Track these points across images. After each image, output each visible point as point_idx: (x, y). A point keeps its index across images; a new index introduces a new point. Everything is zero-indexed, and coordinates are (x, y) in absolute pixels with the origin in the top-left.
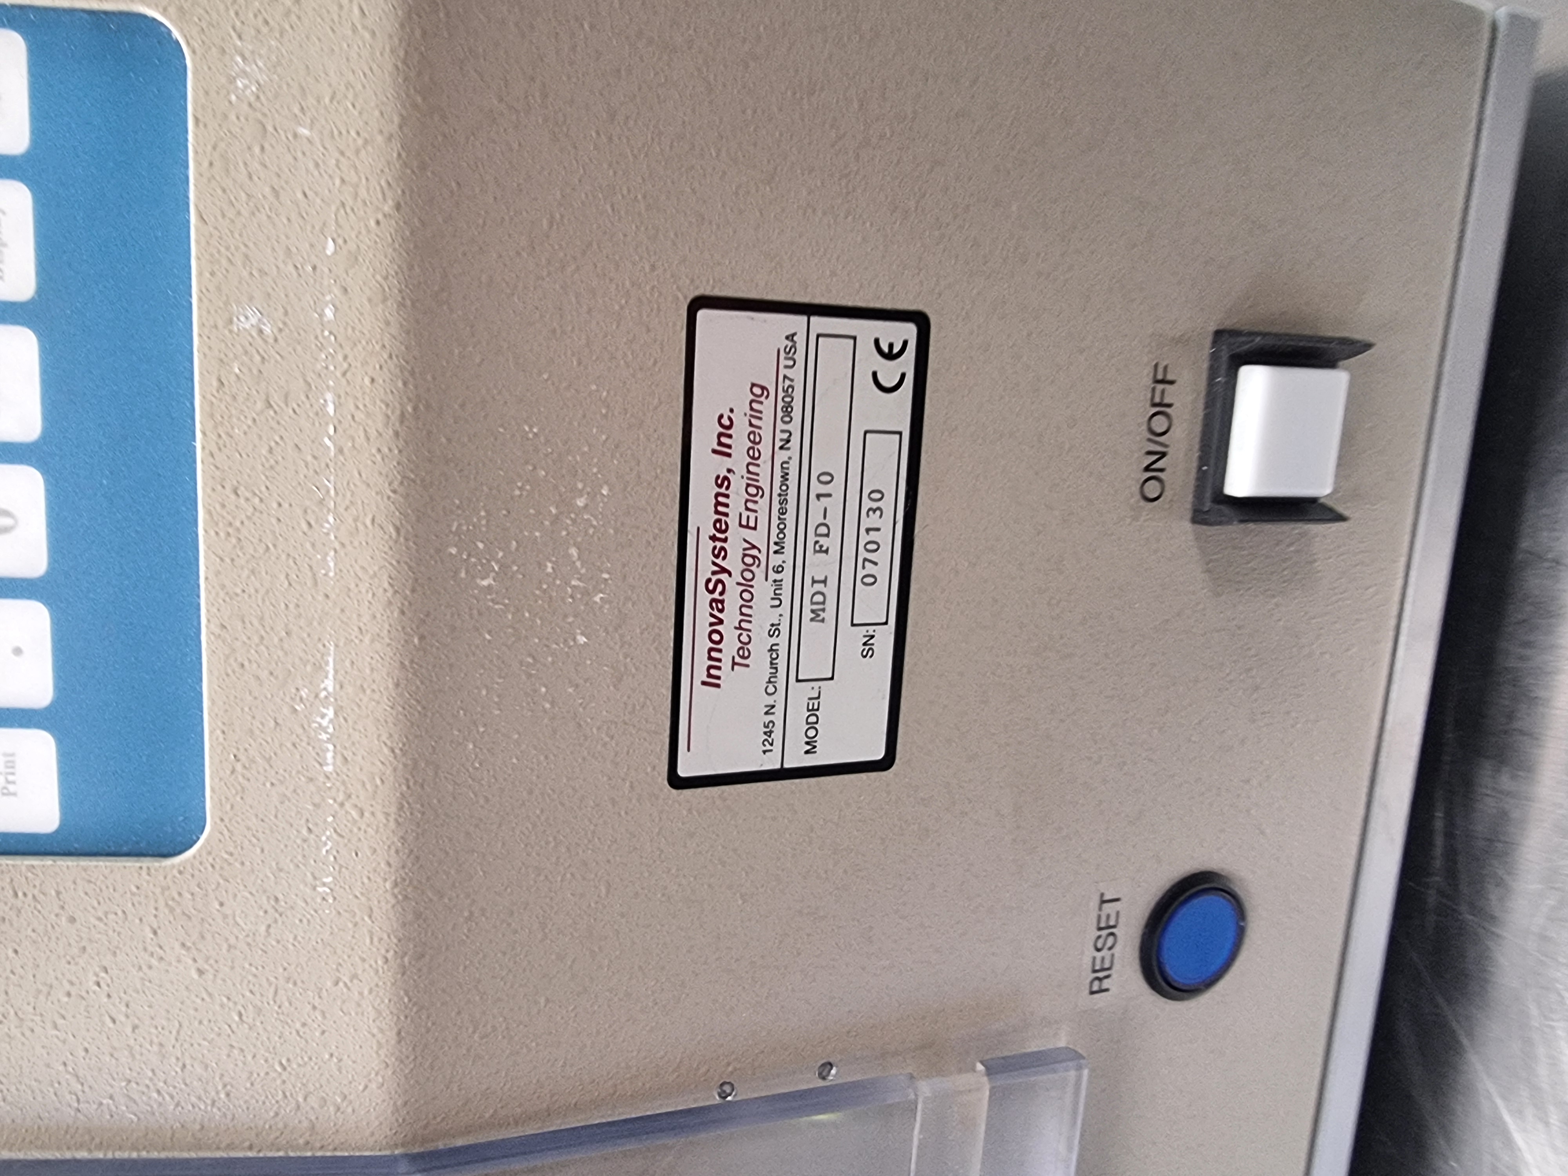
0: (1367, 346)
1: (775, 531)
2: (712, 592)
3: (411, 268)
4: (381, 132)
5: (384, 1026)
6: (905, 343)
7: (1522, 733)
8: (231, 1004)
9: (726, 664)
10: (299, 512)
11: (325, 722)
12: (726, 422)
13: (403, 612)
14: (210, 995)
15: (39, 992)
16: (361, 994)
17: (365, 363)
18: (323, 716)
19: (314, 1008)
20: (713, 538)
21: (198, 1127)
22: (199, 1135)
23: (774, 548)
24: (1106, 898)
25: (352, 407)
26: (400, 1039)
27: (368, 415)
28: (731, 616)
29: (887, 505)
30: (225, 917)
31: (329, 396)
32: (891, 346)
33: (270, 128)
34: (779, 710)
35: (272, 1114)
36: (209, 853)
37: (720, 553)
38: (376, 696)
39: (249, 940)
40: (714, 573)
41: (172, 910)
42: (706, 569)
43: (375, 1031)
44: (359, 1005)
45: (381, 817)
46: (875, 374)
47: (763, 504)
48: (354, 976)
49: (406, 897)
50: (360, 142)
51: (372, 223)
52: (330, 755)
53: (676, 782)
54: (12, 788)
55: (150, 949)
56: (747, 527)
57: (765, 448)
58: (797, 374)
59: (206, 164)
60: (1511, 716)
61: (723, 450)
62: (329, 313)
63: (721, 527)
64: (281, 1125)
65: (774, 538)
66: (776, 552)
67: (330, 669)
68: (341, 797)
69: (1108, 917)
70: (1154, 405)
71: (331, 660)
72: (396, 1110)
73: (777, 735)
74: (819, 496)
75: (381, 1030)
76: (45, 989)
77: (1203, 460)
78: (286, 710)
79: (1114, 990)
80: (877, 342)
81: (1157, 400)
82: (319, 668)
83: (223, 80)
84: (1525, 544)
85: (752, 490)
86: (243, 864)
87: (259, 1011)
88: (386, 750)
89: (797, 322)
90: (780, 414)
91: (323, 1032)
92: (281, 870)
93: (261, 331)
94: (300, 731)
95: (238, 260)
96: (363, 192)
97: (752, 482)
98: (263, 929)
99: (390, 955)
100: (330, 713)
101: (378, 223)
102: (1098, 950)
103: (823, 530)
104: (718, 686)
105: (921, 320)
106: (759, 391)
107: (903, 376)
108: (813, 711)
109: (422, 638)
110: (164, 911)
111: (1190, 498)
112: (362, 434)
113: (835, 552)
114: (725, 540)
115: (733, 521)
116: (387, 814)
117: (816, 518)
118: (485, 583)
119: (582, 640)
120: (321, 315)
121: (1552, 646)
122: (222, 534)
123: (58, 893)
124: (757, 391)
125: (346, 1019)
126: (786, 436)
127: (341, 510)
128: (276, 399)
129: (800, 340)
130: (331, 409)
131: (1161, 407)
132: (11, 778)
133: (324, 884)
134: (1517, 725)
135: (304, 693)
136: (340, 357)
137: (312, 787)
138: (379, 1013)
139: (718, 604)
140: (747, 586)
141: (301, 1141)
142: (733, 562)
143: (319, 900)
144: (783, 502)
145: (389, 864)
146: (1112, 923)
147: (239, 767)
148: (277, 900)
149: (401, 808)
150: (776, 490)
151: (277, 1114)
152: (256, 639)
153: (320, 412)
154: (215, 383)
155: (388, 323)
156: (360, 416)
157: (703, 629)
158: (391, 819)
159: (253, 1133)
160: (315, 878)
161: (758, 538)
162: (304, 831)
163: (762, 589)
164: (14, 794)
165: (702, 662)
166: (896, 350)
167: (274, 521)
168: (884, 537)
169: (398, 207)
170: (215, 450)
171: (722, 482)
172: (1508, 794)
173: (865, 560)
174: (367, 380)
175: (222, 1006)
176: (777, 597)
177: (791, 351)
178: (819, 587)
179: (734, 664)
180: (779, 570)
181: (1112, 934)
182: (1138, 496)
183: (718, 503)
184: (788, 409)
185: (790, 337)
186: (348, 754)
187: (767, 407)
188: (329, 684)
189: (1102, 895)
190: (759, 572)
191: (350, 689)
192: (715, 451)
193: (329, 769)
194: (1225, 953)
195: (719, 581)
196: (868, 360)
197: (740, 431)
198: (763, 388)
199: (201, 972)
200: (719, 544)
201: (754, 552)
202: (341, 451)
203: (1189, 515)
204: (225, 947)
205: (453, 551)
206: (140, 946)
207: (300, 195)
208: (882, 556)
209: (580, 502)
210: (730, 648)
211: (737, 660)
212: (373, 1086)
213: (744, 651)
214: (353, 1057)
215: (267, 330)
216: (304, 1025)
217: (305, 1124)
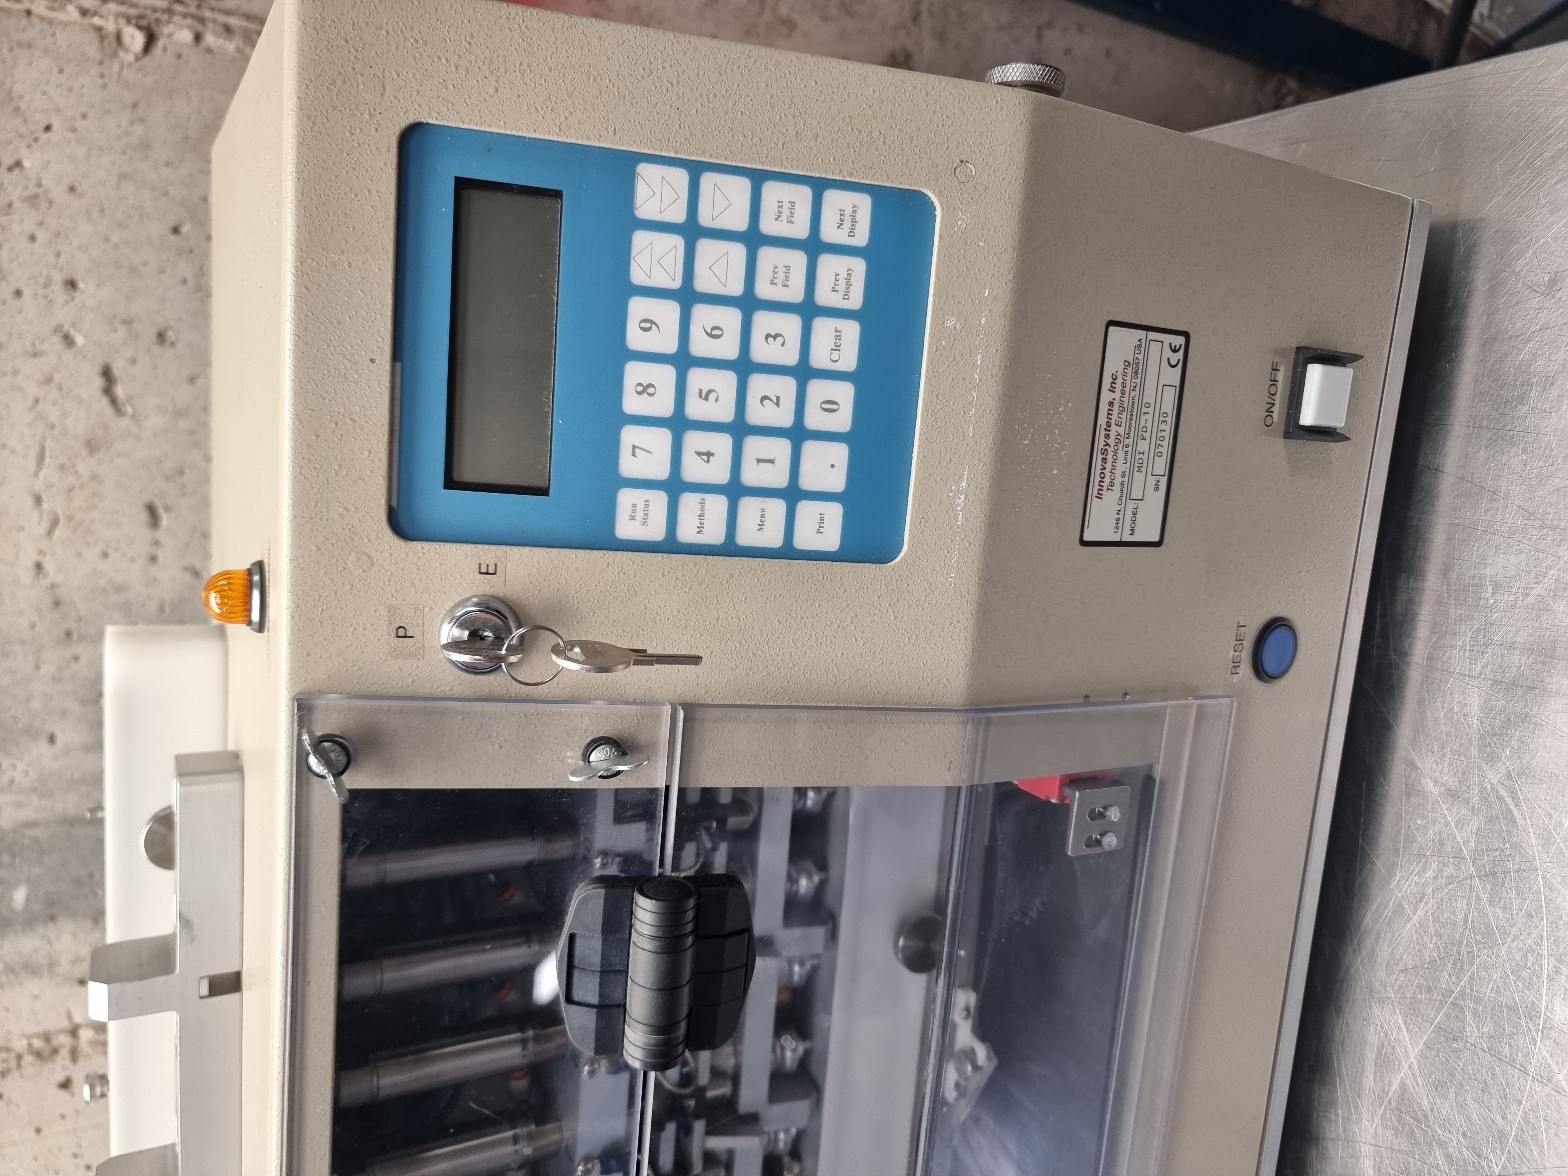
0: (1361, 357)
1: (1127, 428)
2: (1103, 454)
3: (1015, 303)
4: (1011, 246)
5: (968, 647)
6: (1181, 345)
7: (1420, 557)
8: (906, 633)
9: (1105, 488)
10: (961, 406)
11: (960, 502)
12: (1114, 377)
13: (996, 453)
14: (898, 629)
15: (827, 624)
16: (960, 630)
17: (994, 343)
18: (960, 499)
19: (940, 636)
20: (1106, 430)
21: (884, 693)
22: (884, 697)
23: (1127, 436)
24: (1241, 624)
25: (987, 362)
26: (973, 653)
27: (993, 365)
28: (1109, 466)
29: (1169, 419)
30: (909, 591)
31: (979, 357)
32: (1175, 346)
33: (969, 242)
34: (1122, 513)
35: (917, 687)
36: (906, 561)
37: (1107, 436)
38: (982, 490)
39: (917, 603)
40: (1105, 446)
41: (887, 587)
42: (1102, 443)
43: (964, 648)
44: (959, 635)
45: (977, 546)
46: (1169, 359)
47: (1124, 416)
48: (959, 621)
49: (983, 585)
50: (1003, 250)
51: (1004, 284)
52: (960, 517)
53: (1084, 543)
54: (821, 530)
55: (876, 605)
56: (1118, 425)
57: (1127, 389)
58: (1141, 357)
59: (942, 256)
60: (1414, 550)
61: (1112, 390)
62: (983, 321)
63: (1109, 424)
64: (920, 694)
65: (1127, 432)
66: (1127, 438)
67: (965, 477)
68: (963, 536)
69: (1240, 635)
70: (1271, 381)
71: (966, 473)
72: (968, 688)
73: (1120, 525)
74: (1145, 413)
75: (966, 648)
76: (829, 623)
77: (1290, 408)
78: (945, 495)
79: (1241, 674)
80: (1170, 344)
81: (1273, 378)
82: (961, 477)
83: (953, 221)
84: (1421, 462)
85: (1121, 409)
86: (919, 566)
87: (917, 636)
88: (983, 516)
89: (1142, 334)
90: (1134, 375)
91: (943, 648)
92: (934, 570)
93: (955, 328)
94: (950, 506)
95: (950, 297)
96: (1001, 270)
97: (1121, 406)
98: (924, 597)
99: (974, 612)
100: (963, 497)
101: (1006, 283)
102: (1235, 651)
103: (1144, 429)
104: (1101, 498)
105: (1186, 335)
106: (1127, 364)
107: (1179, 360)
108: (1135, 514)
109: (1002, 465)
110: (884, 587)
111: (1283, 427)
112: (990, 373)
113: (1148, 439)
114: (1109, 431)
115: (1113, 422)
116: (980, 546)
117: (1142, 424)
118: (1025, 443)
119: (1056, 472)
120: (980, 322)
121: (1435, 512)
122: (929, 415)
123: (841, 577)
124: (1126, 364)
125: (953, 642)
126: (1134, 385)
127: (978, 406)
128: (957, 357)
129: (1143, 341)
130: (979, 362)
131: (1274, 381)
132: (822, 525)
133: (951, 577)
134: (1417, 554)
135: (953, 488)
136: (985, 340)
137: (951, 532)
138: (966, 639)
139: (1104, 460)
140: (1115, 452)
141: (927, 701)
142: (1111, 441)
143: (948, 585)
144: (1132, 415)
145: (978, 569)
146: (1242, 638)
147: (923, 522)
148: (931, 584)
149: (985, 543)
150: (1129, 410)
151: (919, 688)
152: (937, 463)
153: (975, 364)
154: (935, 349)
155: (1005, 326)
156: (990, 366)
157: (1098, 471)
158: (981, 548)
159: (908, 697)
160: (948, 574)
161: (1121, 430)
162: (946, 552)
163: (1121, 455)
164: (822, 533)
165: (1097, 487)
166: (1177, 348)
167: (951, 410)
168: (1166, 434)
169: (1014, 277)
170: (931, 378)
171: (1111, 404)
172: (1413, 589)
173: (1159, 445)
174: (994, 350)
175: (902, 634)
176: (1126, 459)
177: (1140, 346)
178: (1141, 456)
179: (1108, 489)
180: (1127, 446)
181: (1241, 644)
182: (1263, 424)
183: (1109, 414)
184: (1136, 373)
185: (1140, 340)
186: (968, 517)
187: (1129, 371)
188: (964, 484)
189: (1239, 623)
190: (1120, 446)
191: (972, 487)
192: (1109, 390)
193: (959, 523)
194: (1289, 658)
195: (1106, 450)
196: (1168, 353)
197: (1119, 381)
198: (1129, 362)
199: (896, 618)
200: (1107, 432)
201: (1119, 437)
202: (981, 380)
203: (1282, 434)
204: (907, 606)
205: (1016, 427)
206: (872, 604)
207: (977, 270)
208: (1165, 443)
209: (1061, 409)
210: (1107, 480)
211: (1109, 487)
212: (960, 675)
213: (1112, 484)
214: (953, 661)
215: (958, 327)
216: (935, 644)
217: (930, 693)
